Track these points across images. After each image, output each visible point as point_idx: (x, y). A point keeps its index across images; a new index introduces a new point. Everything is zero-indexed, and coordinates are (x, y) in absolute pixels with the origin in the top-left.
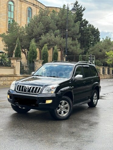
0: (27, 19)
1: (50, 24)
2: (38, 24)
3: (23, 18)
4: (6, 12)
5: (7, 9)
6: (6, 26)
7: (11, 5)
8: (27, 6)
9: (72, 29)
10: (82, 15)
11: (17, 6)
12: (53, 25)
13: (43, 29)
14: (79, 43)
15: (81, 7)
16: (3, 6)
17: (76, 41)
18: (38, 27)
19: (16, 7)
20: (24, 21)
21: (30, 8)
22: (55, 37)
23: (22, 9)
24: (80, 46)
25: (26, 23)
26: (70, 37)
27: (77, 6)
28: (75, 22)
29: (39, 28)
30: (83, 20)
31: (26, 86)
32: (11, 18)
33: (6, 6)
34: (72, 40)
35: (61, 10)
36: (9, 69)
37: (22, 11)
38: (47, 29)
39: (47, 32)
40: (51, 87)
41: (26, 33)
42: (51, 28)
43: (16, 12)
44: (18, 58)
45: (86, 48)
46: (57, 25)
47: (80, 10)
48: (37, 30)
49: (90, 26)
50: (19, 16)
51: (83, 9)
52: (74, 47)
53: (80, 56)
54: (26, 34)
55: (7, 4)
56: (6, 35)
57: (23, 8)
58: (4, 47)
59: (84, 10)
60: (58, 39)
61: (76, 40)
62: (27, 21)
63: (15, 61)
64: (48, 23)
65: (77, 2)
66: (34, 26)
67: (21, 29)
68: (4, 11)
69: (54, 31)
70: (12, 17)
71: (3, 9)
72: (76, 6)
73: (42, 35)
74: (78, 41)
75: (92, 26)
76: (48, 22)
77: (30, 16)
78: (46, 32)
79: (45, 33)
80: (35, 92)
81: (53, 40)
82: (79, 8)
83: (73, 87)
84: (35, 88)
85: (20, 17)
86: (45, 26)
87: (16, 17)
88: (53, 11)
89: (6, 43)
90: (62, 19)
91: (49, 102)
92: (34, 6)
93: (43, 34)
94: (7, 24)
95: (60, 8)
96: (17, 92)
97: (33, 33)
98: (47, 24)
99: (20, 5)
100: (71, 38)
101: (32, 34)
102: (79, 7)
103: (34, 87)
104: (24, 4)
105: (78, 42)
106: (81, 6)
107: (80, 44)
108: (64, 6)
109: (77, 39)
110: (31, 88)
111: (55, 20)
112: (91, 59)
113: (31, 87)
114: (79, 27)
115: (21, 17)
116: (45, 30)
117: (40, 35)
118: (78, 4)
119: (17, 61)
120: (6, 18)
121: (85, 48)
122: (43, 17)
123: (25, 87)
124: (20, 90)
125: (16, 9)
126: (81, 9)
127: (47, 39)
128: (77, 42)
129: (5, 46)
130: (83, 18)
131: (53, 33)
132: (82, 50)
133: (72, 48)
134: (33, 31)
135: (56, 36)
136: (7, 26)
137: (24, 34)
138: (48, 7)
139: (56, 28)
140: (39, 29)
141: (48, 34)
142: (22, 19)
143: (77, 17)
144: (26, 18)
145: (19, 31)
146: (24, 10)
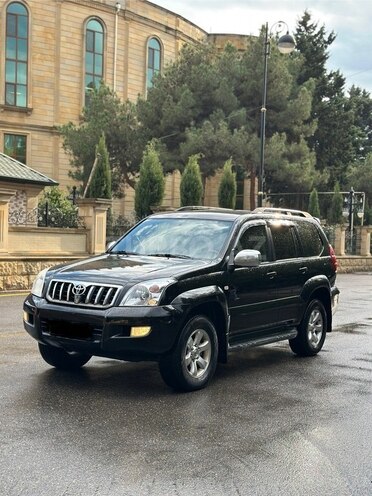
0: (144, 78)
1: (215, 89)
2: (178, 90)
3: (133, 72)
4: (78, 53)
5: (81, 46)
6: (77, 101)
7: (94, 32)
8: (146, 35)
9: (289, 105)
10: (324, 59)
11: (112, 35)
12: (224, 93)
13: (192, 108)
14: (311, 151)
15: (321, 32)
16: (70, 35)
17: (300, 145)
18: (176, 101)
19: (109, 39)
20: (135, 82)
21: (156, 39)
22: (233, 132)
23: (130, 45)
24: (314, 160)
25: (140, 89)
26: (280, 132)
27: (307, 29)
28: (301, 81)
29: (179, 103)
30: (328, 73)
31: (76, 283)
32: (94, 75)
33: (78, 37)
34: (289, 142)
35: (252, 42)
36: (71, 237)
37: (130, 50)
38: (206, 108)
39: (205, 116)
40: (148, 285)
41: (139, 120)
42: (218, 105)
43: (110, 55)
44: (100, 200)
45: (336, 166)
46: (238, 93)
47: (318, 41)
48: (173, 111)
49: (355, 92)
50: (118, 66)
51: (326, 38)
52: (295, 165)
53: (311, 193)
54: (139, 124)
55: (82, 30)
56: (77, 127)
57: (133, 41)
58: (70, 168)
59: (331, 40)
60: (240, 138)
61: (302, 140)
62: (144, 82)
63: (91, 210)
64: (209, 88)
65: (307, 17)
66: (164, 99)
67: (124, 108)
68: (73, 52)
69: (227, 112)
70: (98, 71)
71: (69, 45)
72: (303, 28)
73: (189, 126)
74: (309, 146)
75: (364, 93)
76: (208, 84)
77: (157, 66)
78: (200, 115)
79: (199, 120)
80: (100, 302)
81: (225, 142)
82: (316, 36)
83: (226, 288)
84: (101, 289)
85: (122, 68)
86: (200, 96)
87: (109, 71)
88: (230, 49)
89: (76, 153)
90: (256, 74)
91: (141, 332)
92: (171, 32)
93: (192, 123)
94: (80, 94)
95: (250, 38)
96: (49, 302)
97: (162, 122)
98: (205, 91)
99: (123, 32)
100: (284, 134)
101: (159, 123)
102: (316, 32)
103: (98, 288)
104: (137, 26)
105: (308, 149)
106: (322, 28)
107: (314, 153)
108: (264, 29)
109: (306, 139)
110: (88, 288)
111: (232, 76)
112: (351, 205)
113: (90, 287)
114: (310, 98)
115: (126, 71)
116: (199, 111)
117: (183, 125)
118: (309, 23)
119: (95, 211)
120: (77, 75)
121: (332, 168)
122: (193, 67)
123: (73, 286)
124: (57, 297)
125: (109, 45)
126: (321, 37)
127: (205, 138)
128: (304, 146)
129: (72, 163)
130: (326, 66)
131: (226, 120)
132: (322, 173)
133: (288, 166)
134: (159, 114)
135: (235, 130)
136: (80, 99)
137: (133, 123)
138: (215, 35)
139: (236, 101)
140: (178, 108)
141: (206, 122)
142: (130, 76)
143: (306, 64)
144: (141, 74)
145: (118, 114)
146: (135, 47)
